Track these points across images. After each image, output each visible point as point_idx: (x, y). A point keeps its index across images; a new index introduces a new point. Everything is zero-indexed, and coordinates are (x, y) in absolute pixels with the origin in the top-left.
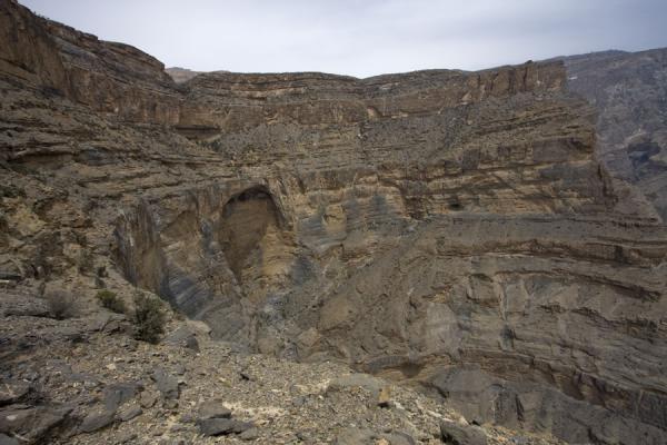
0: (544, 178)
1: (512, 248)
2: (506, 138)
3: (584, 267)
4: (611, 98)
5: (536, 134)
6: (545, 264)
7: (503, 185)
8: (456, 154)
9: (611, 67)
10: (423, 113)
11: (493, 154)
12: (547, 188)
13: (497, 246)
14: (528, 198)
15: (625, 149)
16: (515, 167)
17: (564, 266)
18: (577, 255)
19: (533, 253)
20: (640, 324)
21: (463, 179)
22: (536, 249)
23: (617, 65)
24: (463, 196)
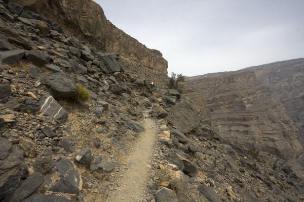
0: (230, 103)
1: (223, 119)
2: (221, 95)
3: (238, 122)
4: (295, 78)
5: (228, 94)
6: (231, 122)
7: (221, 105)
8: (211, 99)
9: (296, 66)
10: (205, 89)
11: (218, 98)
12: (231, 105)
13: (220, 119)
14: (227, 108)
15: (300, 97)
16: (223, 101)
17: (235, 122)
18: (237, 120)
19: (228, 120)
20: (246, 131)
21: (212, 104)
22: (229, 119)
23: (299, 65)
24: (213, 108)
